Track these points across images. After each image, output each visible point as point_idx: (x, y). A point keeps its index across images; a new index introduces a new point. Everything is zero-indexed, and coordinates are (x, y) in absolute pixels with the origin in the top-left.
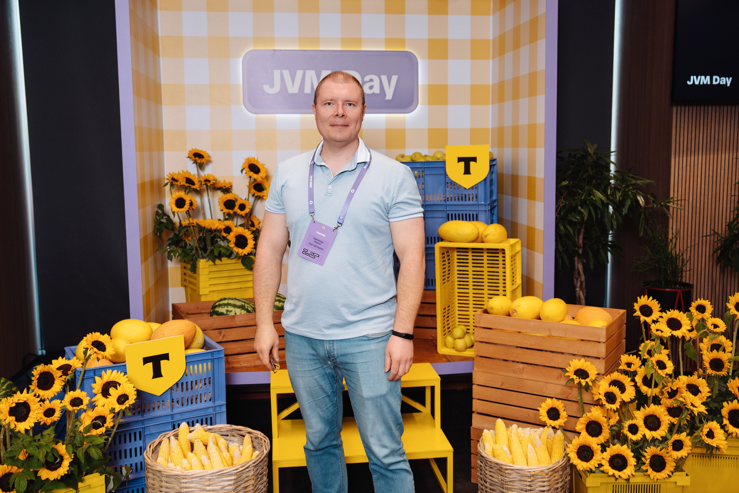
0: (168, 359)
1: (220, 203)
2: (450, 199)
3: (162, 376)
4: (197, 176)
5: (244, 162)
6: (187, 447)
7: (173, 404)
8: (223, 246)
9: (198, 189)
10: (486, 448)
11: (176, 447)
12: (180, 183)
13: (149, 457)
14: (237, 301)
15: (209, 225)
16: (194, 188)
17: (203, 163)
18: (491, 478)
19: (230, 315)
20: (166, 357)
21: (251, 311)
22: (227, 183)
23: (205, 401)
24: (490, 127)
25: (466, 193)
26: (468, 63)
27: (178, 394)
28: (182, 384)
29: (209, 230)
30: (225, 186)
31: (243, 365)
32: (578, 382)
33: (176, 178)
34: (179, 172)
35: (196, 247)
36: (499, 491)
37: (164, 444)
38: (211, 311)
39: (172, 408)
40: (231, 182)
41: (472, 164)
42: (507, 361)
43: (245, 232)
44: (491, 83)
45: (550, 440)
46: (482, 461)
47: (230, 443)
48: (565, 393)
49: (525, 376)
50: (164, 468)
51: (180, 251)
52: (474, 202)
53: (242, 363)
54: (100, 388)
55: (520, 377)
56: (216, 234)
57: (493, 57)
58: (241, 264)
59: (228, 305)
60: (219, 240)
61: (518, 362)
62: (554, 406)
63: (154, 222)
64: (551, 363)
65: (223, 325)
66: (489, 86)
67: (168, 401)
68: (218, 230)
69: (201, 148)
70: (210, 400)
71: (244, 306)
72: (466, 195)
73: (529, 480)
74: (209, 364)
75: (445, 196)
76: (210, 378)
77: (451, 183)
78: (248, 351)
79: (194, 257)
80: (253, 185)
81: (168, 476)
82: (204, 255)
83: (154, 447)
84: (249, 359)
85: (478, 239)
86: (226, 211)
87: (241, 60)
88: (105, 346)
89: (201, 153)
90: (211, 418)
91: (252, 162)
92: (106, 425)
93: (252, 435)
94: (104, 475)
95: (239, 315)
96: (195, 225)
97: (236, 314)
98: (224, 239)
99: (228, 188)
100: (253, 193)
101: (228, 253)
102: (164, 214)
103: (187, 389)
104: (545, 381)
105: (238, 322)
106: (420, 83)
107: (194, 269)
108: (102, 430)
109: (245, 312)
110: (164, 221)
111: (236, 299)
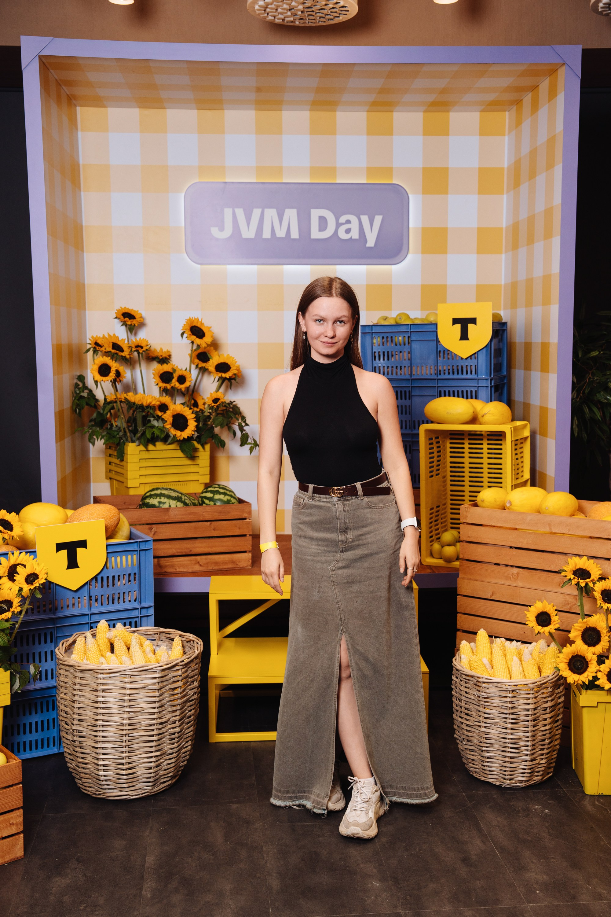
0: (86, 547)
1: (154, 375)
2: (442, 373)
3: (78, 567)
4: (126, 342)
5: (185, 323)
6: (106, 647)
7: (91, 602)
8: (158, 427)
9: (128, 357)
10: (463, 661)
11: (93, 645)
12: (105, 349)
13: (61, 652)
14: (172, 492)
15: (140, 400)
16: (122, 356)
17: (135, 325)
18: (466, 695)
19: (163, 507)
20: (83, 544)
21: (190, 505)
22: (165, 351)
23: (130, 601)
24: (503, 283)
25: (462, 364)
26: (474, 199)
27: (96, 590)
28: (102, 578)
29: (140, 407)
30: (161, 356)
31: (178, 570)
32: (576, 583)
33: (100, 344)
34: (104, 335)
35: (124, 429)
36: (475, 710)
37: (79, 642)
38: (141, 503)
39: (90, 608)
40: (169, 350)
41: (471, 326)
42: (498, 564)
43: (184, 411)
44: (504, 226)
45: (542, 655)
46: (457, 676)
47: (157, 648)
48: (568, 604)
49: (520, 584)
50: (78, 663)
51: (105, 433)
52: (474, 376)
53: (177, 568)
54: (6, 570)
55: (514, 585)
56: (148, 412)
57: (508, 192)
58: (180, 451)
59: (161, 495)
60: (152, 419)
61: (512, 566)
62: (545, 611)
63: (73, 396)
64: (552, 566)
65: (154, 520)
66: (502, 228)
67: (85, 598)
68: (150, 406)
69: (132, 307)
70: (135, 600)
71: (181, 498)
72: (462, 367)
73: (510, 695)
74: (135, 557)
75: (436, 368)
76: (135, 574)
77: (444, 351)
78: (184, 554)
79: (122, 441)
80: (196, 353)
81: (83, 671)
82: (134, 439)
83: (67, 645)
84: (186, 562)
85: (474, 420)
86: (163, 385)
87: (183, 195)
88: (12, 525)
89: (132, 313)
90: (136, 622)
91: (195, 324)
92: (12, 610)
93: (183, 639)
94: (9, 671)
95: (174, 508)
96: (123, 400)
97: (170, 506)
98: (158, 418)
99: (166, 358)
100: (197, 364)
101: (163, 436)
102: (85, 387)
103: (108, 586)
104: (543, 589)
105: (173, 516)
106: (411, 225)
107: (121, 456)
108: (8, 615)
109: (182, 505)
110: (85, 394)
111: (171, 489)
